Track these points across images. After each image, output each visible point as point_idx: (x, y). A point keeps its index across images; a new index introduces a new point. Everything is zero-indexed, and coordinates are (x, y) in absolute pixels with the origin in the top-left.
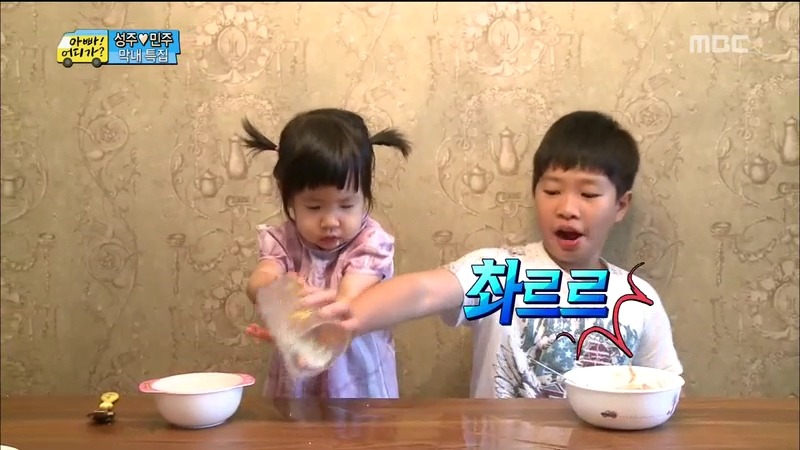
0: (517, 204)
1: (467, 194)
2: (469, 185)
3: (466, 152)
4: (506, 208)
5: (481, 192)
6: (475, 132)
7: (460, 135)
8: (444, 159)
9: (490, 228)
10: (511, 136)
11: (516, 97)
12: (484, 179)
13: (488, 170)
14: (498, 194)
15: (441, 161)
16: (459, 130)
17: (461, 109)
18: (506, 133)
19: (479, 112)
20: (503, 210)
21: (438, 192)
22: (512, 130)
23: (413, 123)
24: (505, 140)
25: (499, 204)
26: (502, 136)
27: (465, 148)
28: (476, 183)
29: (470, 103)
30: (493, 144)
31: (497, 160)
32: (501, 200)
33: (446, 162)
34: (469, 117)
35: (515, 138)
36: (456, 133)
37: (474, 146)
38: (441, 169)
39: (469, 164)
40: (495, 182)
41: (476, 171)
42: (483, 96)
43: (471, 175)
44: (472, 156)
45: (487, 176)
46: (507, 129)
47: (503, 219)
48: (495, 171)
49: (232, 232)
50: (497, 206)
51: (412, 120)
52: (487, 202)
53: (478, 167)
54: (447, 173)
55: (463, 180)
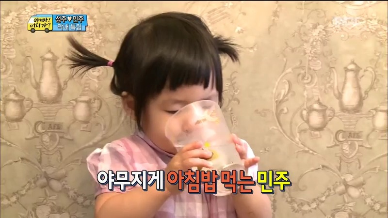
0: (357, 144)
1: (305, 131)
2: (308, 121)
3: (306, 86)
4: (346, 147)
5: (320, 129)
6: (318, 65)
7: (302, 68)
8: (283, 92)
9: (327, 167)
10: (357, 71)
11: (365, 29)
12: (324, 116)
13: (329, 107)
14: (337, 133)
15: (279, 94)
16: (301, 62)
17: (305, 38)
18: (352, 67)
19: (324, 43)
20: (342, 149)
21: (275, 127)
22: (359, 65)
23: (251, 51)
24: (350, 75)
25: (338, 143)
26: (346, 70)
27: (307, 82)
28: (316, 119)
29: (315, 33)
30: (336, 79)
31: (340, 96)
32: (341, 139)
33: (285, 96)
34: (313, 47)
35: (361, 73)
36: (298, 64)
37: (316, 80)
38: (279, 103)
39: (309, 100)
40: (335, 119)
41: (316, 106)
42: (330, 25)
43: (311, 110)
44: (312, 91)
45: (328, 112)
46: (353, 63)
47: (341, 159)
48: (337, 108)
49: (40, 162)
50: (336, 145)
51: (252, 48)
52: (325, 140)
53: (319, 102)
54: (285, 107)
55: (302, 116)
